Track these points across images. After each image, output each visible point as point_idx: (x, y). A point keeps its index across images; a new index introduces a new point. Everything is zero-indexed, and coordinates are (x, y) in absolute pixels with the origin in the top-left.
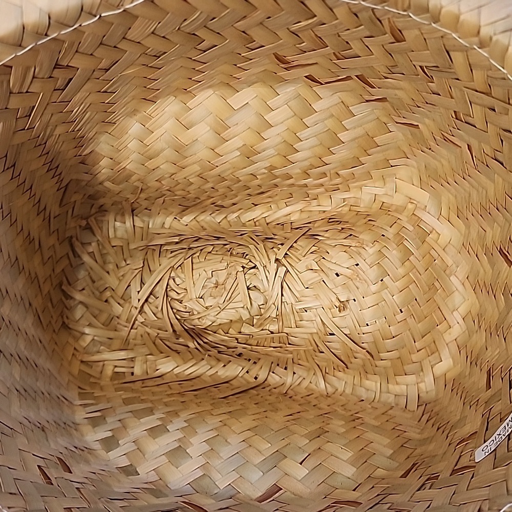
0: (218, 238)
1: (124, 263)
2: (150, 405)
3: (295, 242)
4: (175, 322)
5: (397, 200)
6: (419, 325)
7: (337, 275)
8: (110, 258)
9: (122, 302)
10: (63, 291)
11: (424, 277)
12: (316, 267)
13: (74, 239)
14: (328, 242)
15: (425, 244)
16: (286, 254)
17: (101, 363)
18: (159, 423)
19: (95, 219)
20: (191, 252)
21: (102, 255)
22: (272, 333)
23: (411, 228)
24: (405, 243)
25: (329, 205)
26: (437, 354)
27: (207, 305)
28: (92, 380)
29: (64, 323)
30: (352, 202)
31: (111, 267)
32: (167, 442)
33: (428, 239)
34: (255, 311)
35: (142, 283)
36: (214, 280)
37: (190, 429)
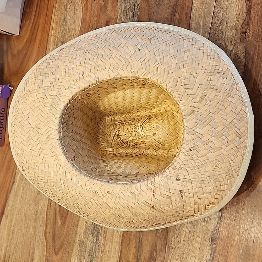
0: (130, 120)
1: (109, 128)
2: (115, 159)
3: (145, 121)
4: (120, 140)
5: (169, 109)
6: (172, 138)
7: (153, 128)
8: (106, 127)
9: (109, 137)
10: (97, 135)
11: (173, 127)
12: (149, 126)
13: (98, 123)
14: (152, 120)
15: (174, 119)
16: (143, 123)
17: (106, 151)
18: (116, 162)
19: (102, 118)
20: (123, 124)
21: (105, 126)
22: (141, 142)
23: (171, 116)
24: (169, 119)
25: (155, 111)
26: (178, 144)
27: (127, 136)
28: (104, 155)
29: (97, 142)
30: (160, 110)
31: (107, 129)
32: (117, 165)
33: (175, 118)
34: (137, 137)
35: (113, 132)
36: (128, 130)
37: (122, 162)
